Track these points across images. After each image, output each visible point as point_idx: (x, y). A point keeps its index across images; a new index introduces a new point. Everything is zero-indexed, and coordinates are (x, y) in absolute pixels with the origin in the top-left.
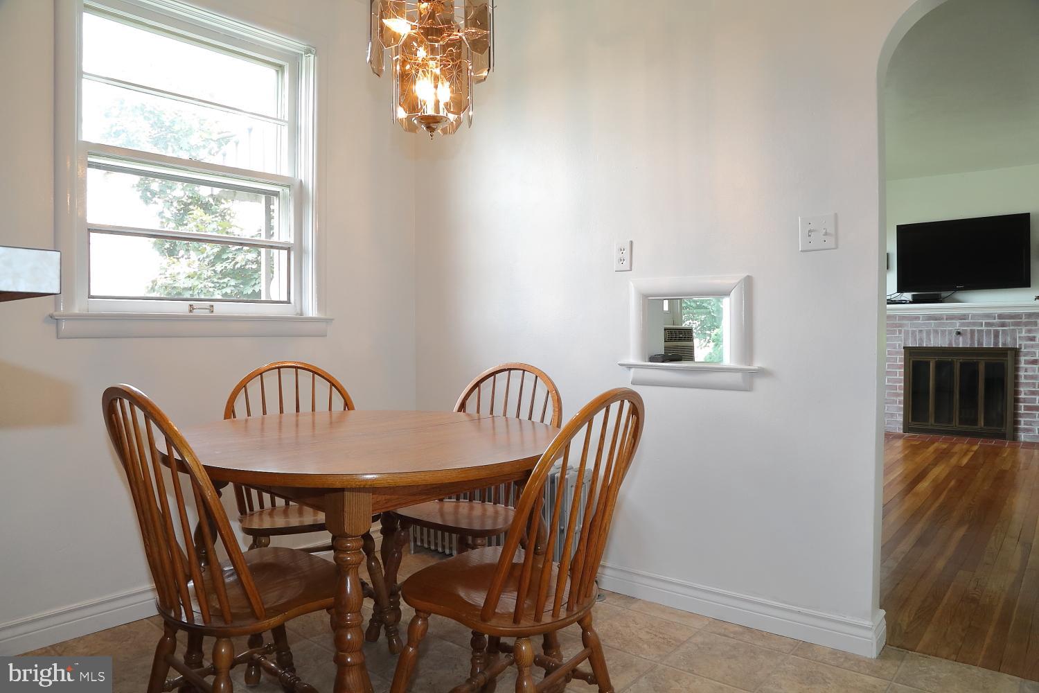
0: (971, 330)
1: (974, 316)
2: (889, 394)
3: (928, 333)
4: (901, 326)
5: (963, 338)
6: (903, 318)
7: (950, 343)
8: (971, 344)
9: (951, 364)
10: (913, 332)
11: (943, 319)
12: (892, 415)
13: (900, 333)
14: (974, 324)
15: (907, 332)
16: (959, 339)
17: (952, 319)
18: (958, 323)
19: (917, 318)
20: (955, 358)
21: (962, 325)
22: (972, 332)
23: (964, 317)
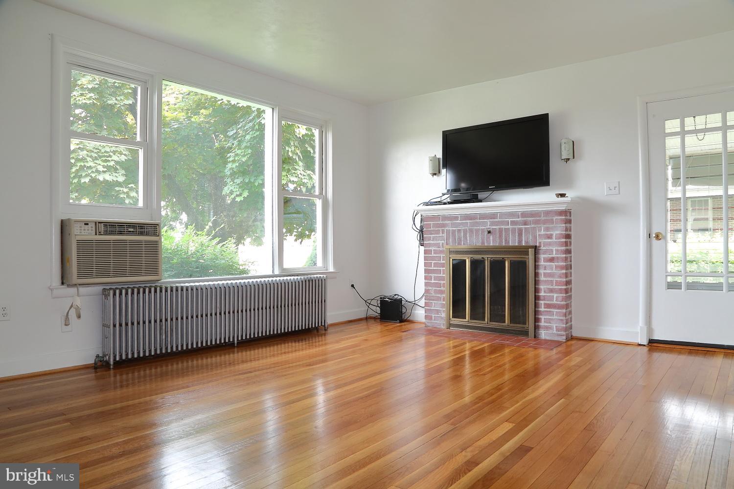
0: (499, 228)
1: (502, 215)
2: (436, 291)
3: (465, 232)
4: (444, 226)
5: (493, 236)
6: (445, 218)
7: (483, 243)
8: (500, 243)
9: (482, 262)
10: (454, 231)
11: (476, 218)
12: (438, 312)
13: (443, 233)
14: (502, 223)
15: (448, 231)
16: (489, 238)
17: (484, 218)
18: (488, 221)
19: (456, 218)
20: (485, 256)
21: (492, 224)
22: (501, 230)
23: (493, 216)
